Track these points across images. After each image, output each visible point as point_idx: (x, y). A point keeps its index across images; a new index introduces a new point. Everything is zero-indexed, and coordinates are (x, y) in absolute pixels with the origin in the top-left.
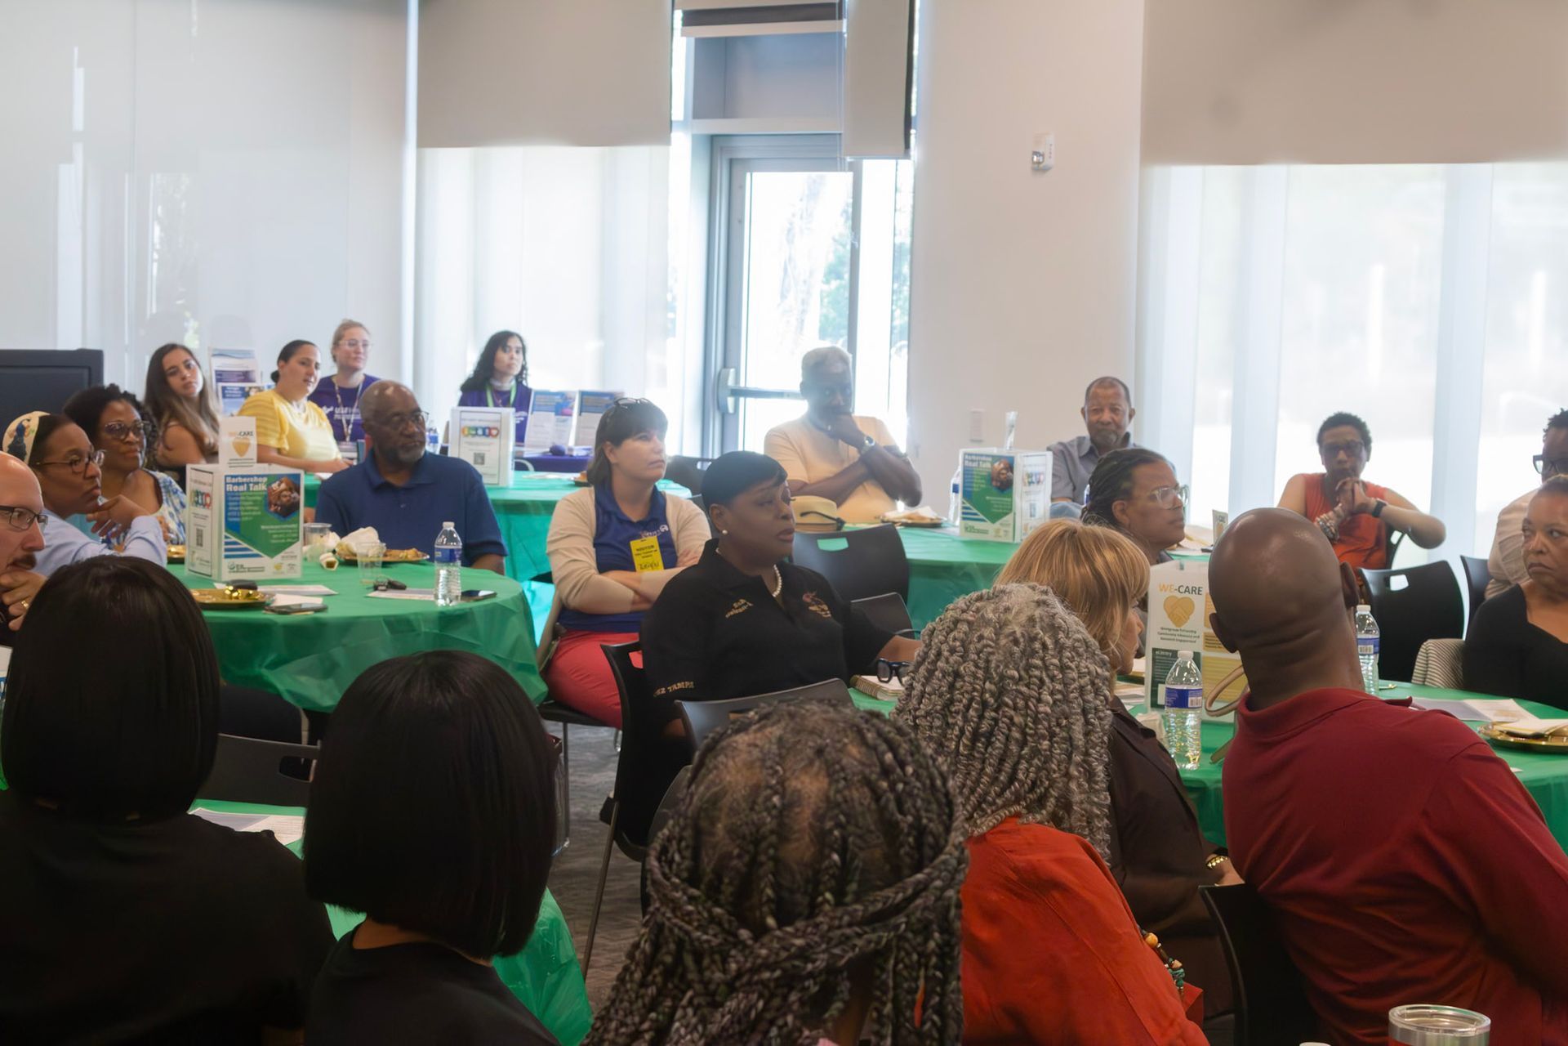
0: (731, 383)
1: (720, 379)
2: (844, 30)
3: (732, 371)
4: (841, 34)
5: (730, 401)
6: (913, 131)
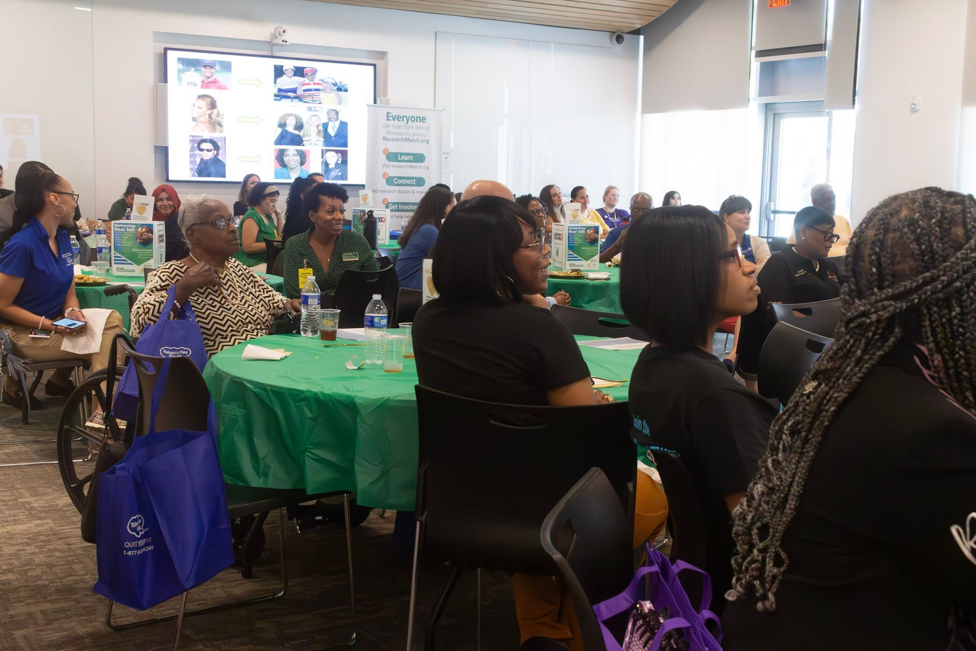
0: (772, 208)
1: (767, 207)
2: (827, 55)
3: (773, 203)
4: (825, 57)
5: (772, 216)
6: (856, 98)
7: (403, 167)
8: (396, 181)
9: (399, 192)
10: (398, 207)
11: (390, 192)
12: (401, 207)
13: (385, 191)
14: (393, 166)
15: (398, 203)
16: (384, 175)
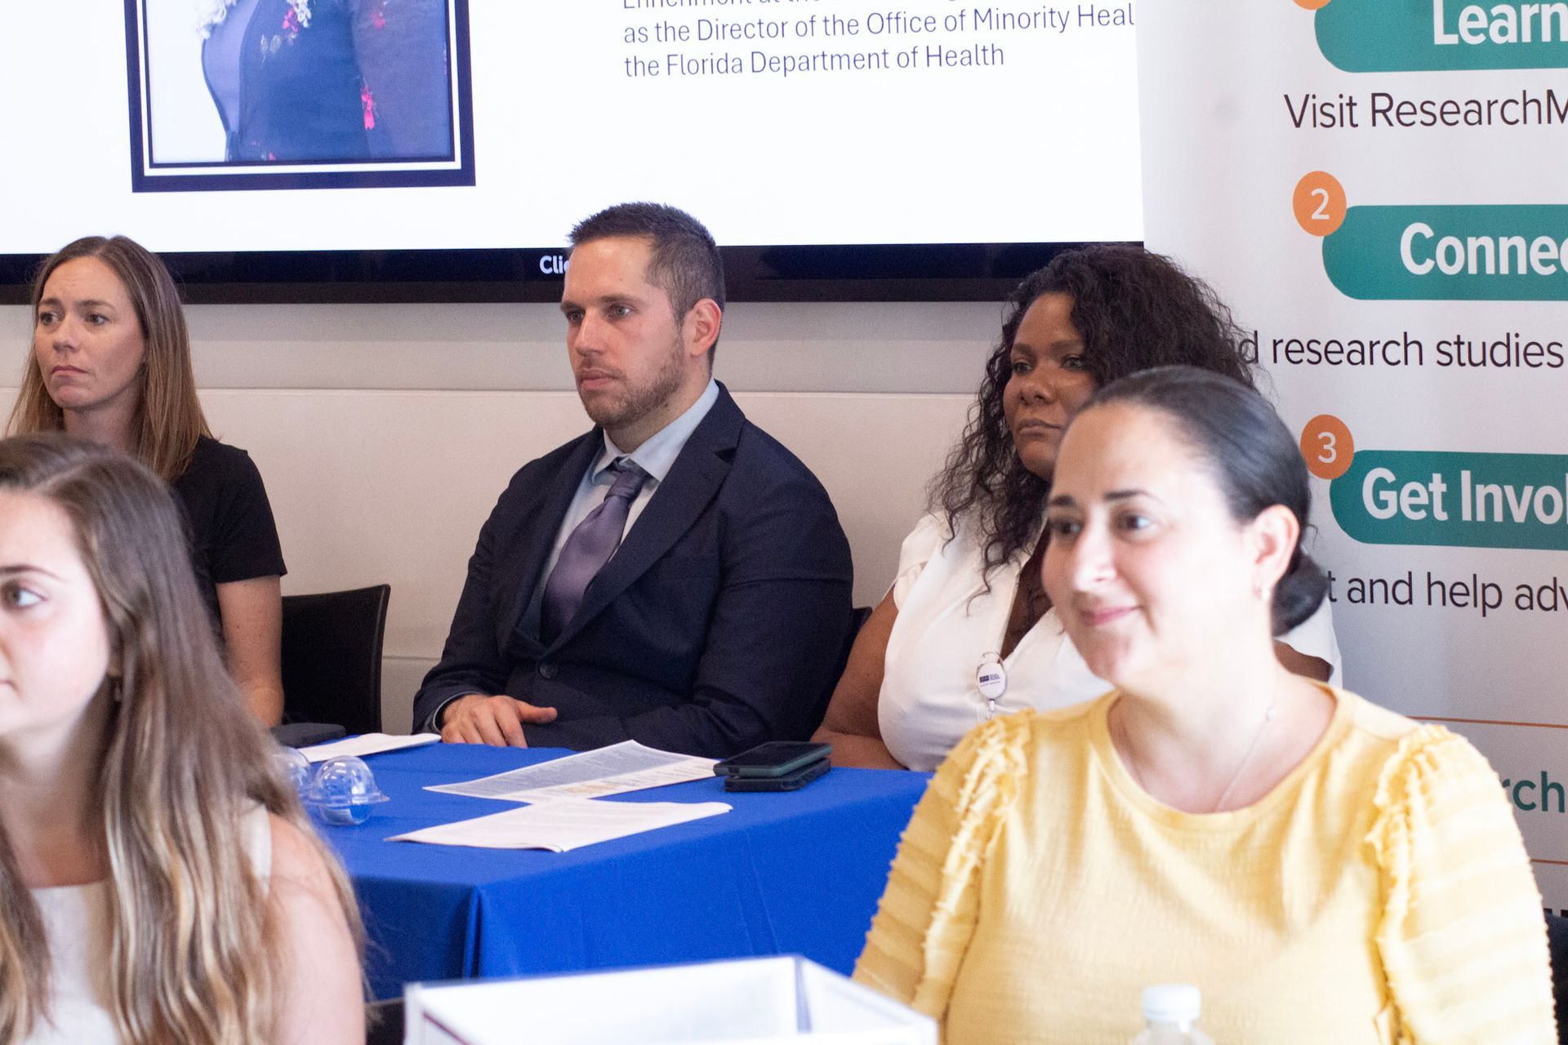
7: (1479, 112)
8: (1423, 250)
9: (1455, 352)
10: (1452, 500)
11: (1363, 352)
12: (1476, 497)
13: (1325, 353)
14: (1386, 110)
15: (1449, 464)
16: (1303, 202)
